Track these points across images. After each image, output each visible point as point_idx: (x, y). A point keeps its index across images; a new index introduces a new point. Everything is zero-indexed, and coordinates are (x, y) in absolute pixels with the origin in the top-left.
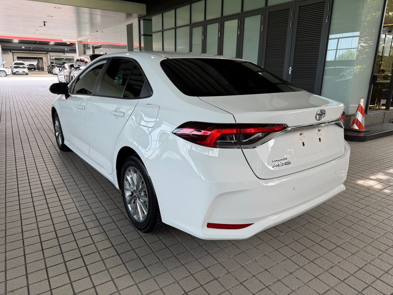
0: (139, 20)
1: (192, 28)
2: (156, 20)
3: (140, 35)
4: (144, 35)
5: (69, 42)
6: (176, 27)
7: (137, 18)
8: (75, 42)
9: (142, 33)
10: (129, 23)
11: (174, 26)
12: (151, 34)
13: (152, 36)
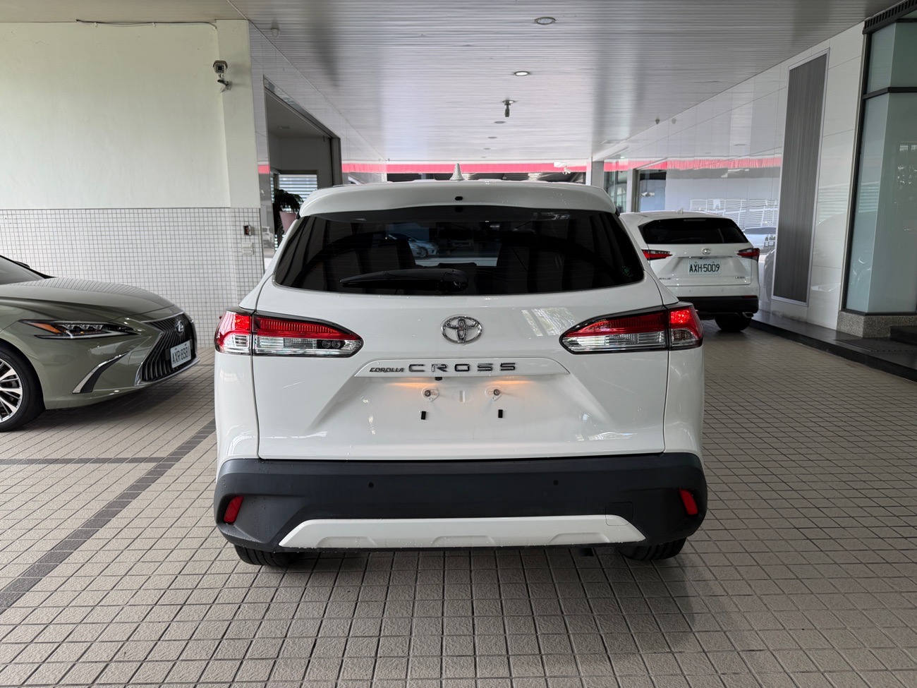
0: (872, 28)
3: (866, 97)
5: (568, 169)
7: (863, 24)
8: (585, 168)
10: (805, 57)
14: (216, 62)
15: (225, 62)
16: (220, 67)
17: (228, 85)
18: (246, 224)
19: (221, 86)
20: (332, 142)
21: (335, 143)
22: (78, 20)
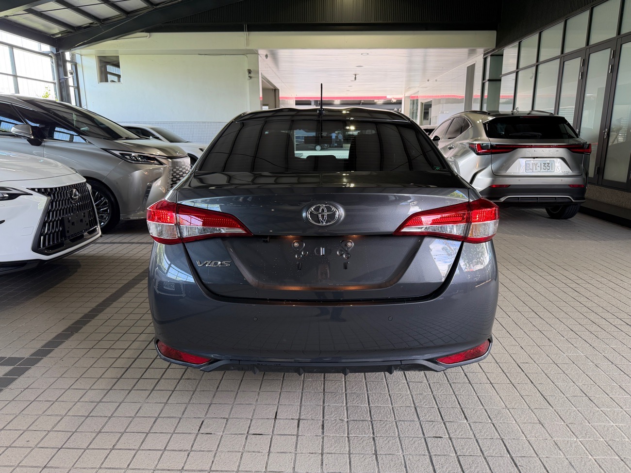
0: (485, 57)
1: (564, 62)
2: (510, 54)
3: (484, 81)
4: (489, 80)
5: (395, 99)
6: (538, 64)
7: (483, 55)
8: (402, 99)
9: (487, 78)
10: (470, 63)
11: (534, 61)
12: (499, 78)
13: (500, 80)
14: (248, 70)
16: (250, 72)
19: (249, 78)
20: (276, 91)
21: (277, 91)
22: (199, 54)
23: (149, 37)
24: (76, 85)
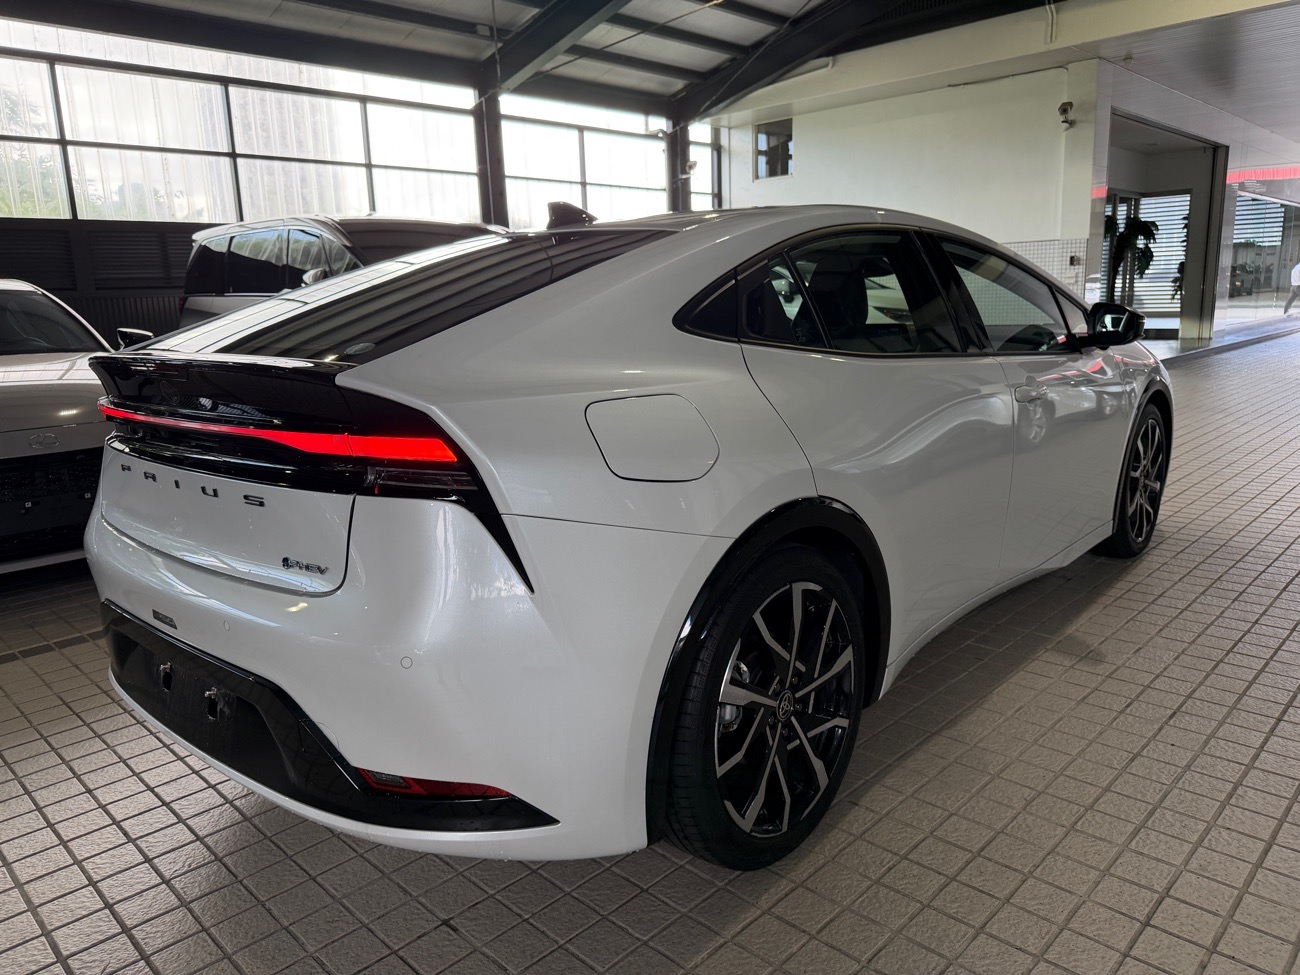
14: (1064, 104)
15: (1070, 104)
16: (1065, 109)
17: (1071, 123)
18: (1073, 254)
19: (1066, 125)
20: (1215, 152)
21: (1221, 153)
22: (949, 86)
23: (833, 65)
24: (716, 191)
